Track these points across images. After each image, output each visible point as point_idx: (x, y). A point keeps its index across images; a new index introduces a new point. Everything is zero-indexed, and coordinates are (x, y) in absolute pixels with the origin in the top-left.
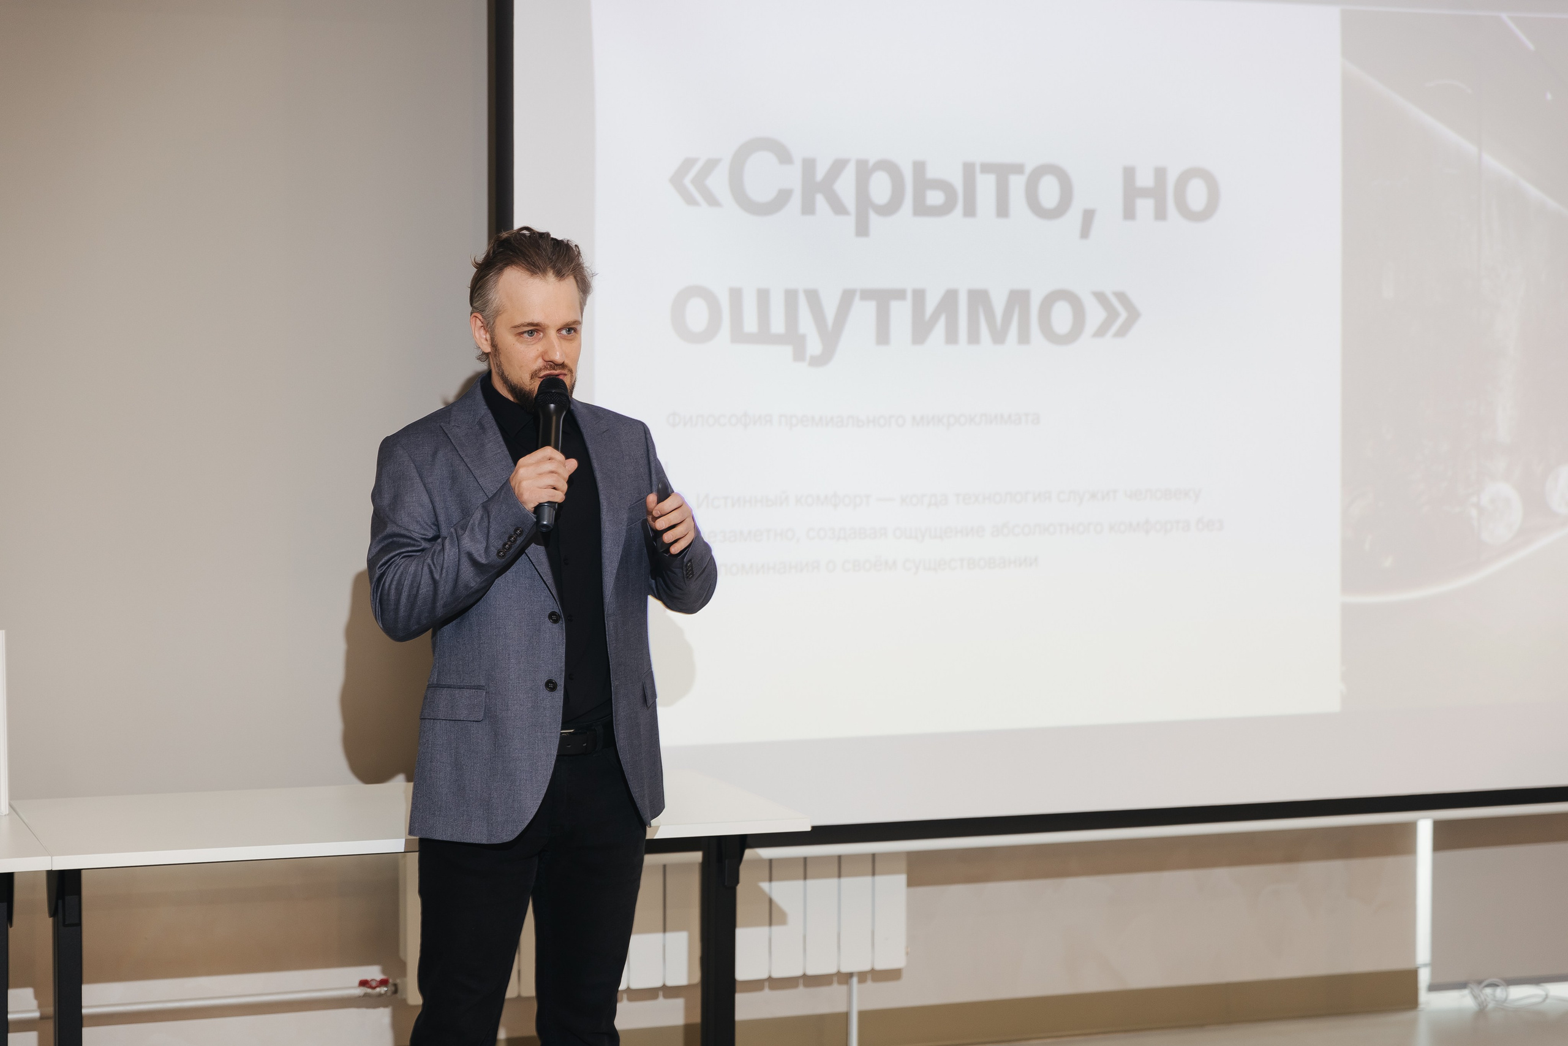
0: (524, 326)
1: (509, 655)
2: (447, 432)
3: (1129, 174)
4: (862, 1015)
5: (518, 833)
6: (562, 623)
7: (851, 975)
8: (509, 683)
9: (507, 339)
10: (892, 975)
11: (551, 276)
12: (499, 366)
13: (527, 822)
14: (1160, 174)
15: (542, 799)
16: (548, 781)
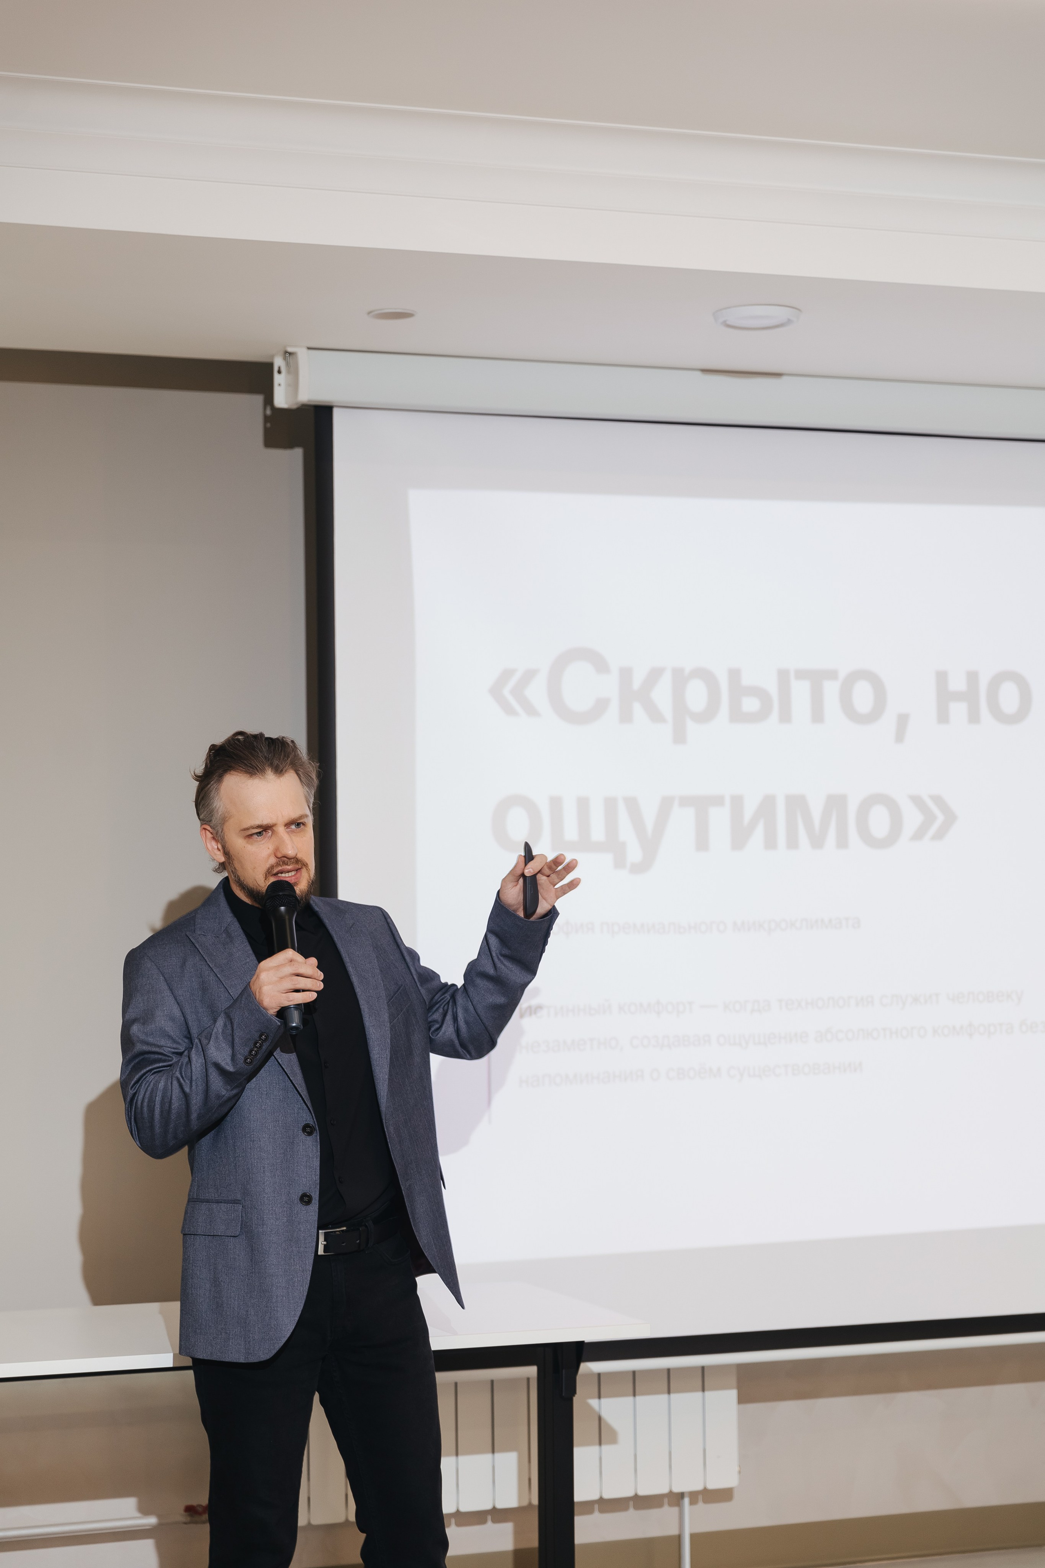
0: (253, 828)
1: (264, 1168)
2: (193, 941)
3: (942, 677)
4: (693, 1536)
5: (275, 1351)
6: (316, 1136)
7: (682, 1495)
8: (264, 1197)
9: (237, 843)
10: (723, 1495)
11: (270, 774)
12: (234, 872)
13: (284, 1340)
14: (972, 677)
15: (299, 1315)
16: (305, 1297)
